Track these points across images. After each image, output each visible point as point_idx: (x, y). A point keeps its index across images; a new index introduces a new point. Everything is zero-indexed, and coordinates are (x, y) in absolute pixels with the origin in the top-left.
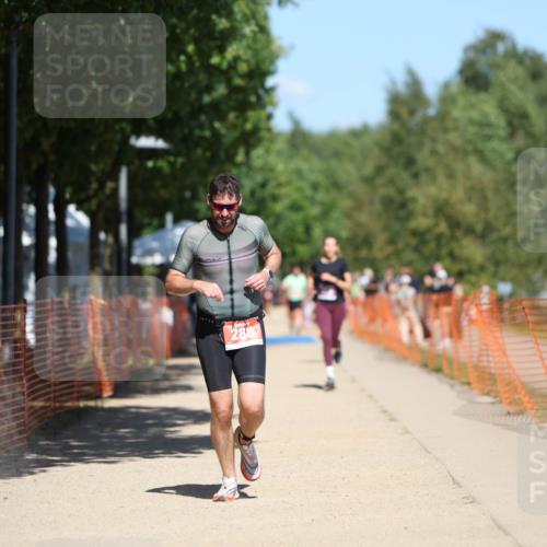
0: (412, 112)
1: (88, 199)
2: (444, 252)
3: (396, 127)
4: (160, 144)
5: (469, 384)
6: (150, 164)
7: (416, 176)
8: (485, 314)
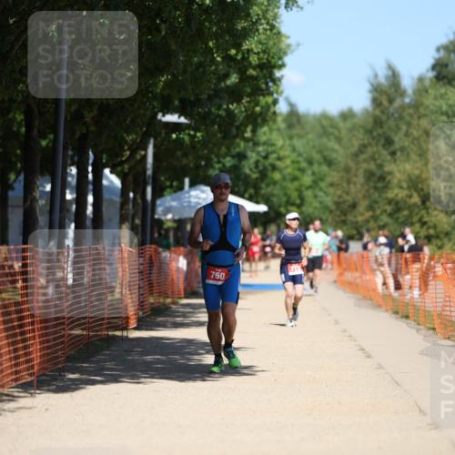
0: (391, 101)
1: (122, 163)
2: (415, 219)
3: (378, 112)
4: (183, 120)
5: (434, 329)
6: (174, 136)
7: (393, 154)
8: (449, 271)
